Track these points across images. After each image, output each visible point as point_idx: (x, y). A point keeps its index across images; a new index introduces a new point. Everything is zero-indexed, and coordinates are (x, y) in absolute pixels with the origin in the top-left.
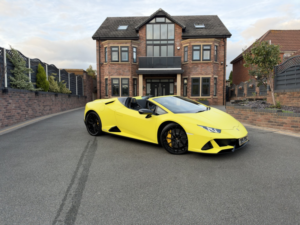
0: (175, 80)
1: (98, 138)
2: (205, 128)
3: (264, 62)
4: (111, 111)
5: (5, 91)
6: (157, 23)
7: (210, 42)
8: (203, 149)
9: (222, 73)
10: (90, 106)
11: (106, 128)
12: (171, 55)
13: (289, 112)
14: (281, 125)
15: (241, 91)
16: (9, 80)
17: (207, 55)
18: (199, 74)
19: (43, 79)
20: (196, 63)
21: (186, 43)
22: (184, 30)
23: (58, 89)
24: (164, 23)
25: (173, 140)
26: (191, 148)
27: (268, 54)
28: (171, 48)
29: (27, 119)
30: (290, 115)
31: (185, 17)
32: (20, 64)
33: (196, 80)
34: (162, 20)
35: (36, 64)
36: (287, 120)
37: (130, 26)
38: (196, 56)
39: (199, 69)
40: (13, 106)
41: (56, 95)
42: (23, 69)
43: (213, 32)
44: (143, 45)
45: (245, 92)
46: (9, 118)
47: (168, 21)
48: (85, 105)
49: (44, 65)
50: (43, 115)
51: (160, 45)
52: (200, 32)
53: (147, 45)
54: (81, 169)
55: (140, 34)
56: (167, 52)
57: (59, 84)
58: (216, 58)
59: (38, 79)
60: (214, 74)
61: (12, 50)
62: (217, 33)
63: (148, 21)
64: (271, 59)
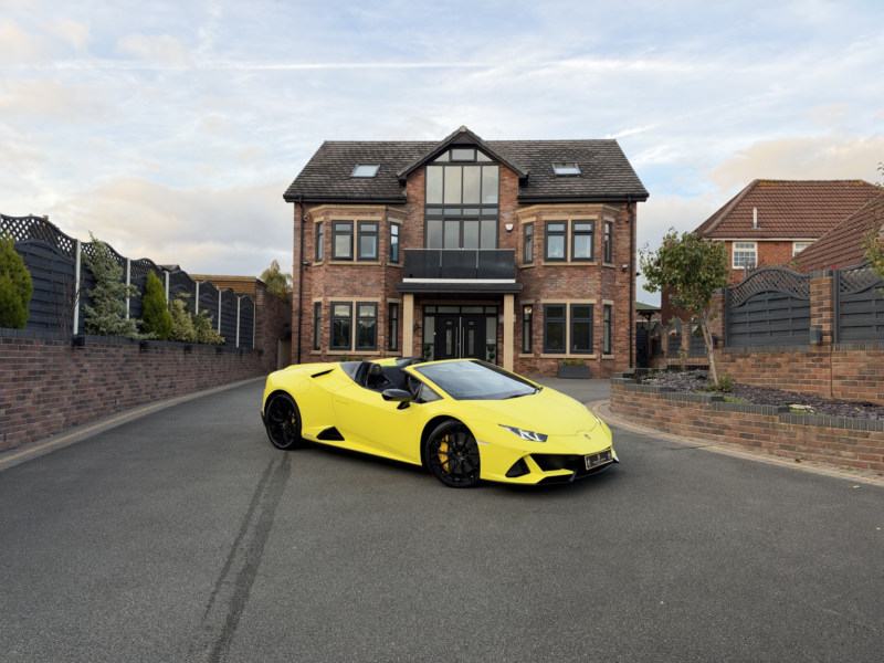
0: (500, 310)
2: (515, 430)
3: (686, 282)
4: (325, 393)
5: (78, 342)
6: (453, 163)
7: (593, 212)
8: (508, 475)
9: (625, 293)
10: (278, 380)
11: (310, 431)
12: (489, 245)
15: (675, 340)
16: (83, 315)
17: (583, 247)
18: (564, 293)
19: (158, 309)
20: (556, 267)
21: (529, 215)
22: (523, 182)
23: (190, 330)
24: (473, 163)
25: (451, 455)
26: (485, 474)
27: (695, 263)
28: (490, 225)
29: (118, 410)
30: (736, 408)
31: (529, 144)
32: (111, 274)
33: (556, 311)
34: (467, 154)
35: (143, 267)
36: (731, 420)
37: (383, 167)
38: (556, 248)
39: (563, 283)
40: (90, 377)
41: (188, 349)
42: (115, 286)
43: (600, 188)
44: (417, 217)
45: (685, 344)
46: (81, 404)
47: (482, 157)
49: (160, 270)
50: (154, 399)
51: (462, 219)
52: (565, 188)
53: (427, 218)
55: (411, 190)
56: (478, 236)
57: (196, 321)
59: (146, 311)
60: (603, 295)
61: (95, 243)
63: (432, 155)
64: (703, 275)
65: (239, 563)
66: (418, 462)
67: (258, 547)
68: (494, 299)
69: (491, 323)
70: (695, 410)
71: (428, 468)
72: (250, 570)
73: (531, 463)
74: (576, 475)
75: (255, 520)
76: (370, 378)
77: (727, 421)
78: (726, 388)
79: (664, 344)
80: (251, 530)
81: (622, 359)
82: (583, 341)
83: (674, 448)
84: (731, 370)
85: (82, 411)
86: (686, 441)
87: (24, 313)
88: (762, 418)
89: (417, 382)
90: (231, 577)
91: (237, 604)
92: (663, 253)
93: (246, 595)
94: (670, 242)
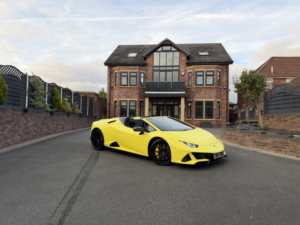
0: (179, 103)
1: (101, 152)
2: (185, 143)
3: (251, 89)
4: (113, 129)
5: (26, 111)
6: (163, 51)
7: (213, 68)
8: (182, 161)
9: (225, 97)
10: (96, 124)
11: (107, 143)
12: (176, 80)
13: (273, 134)
14: (265, 145)
15: (243, 114)
16: (29, 102)
17: (210, 81)
18: (203, 97)
19: (58, 101)
20: (200, 88)
21: (190, 69)
22: (188, 58)
23: (70, 108)
24: (170, 51)
25: (160, 153)
26: (173, 160)
27: (254, 82)
28: (176, 73)
29: (41, 136)
30: (271, 136)
31: (190, 45)
32: (40, 88)
33: (199, 104)
34: (168, 48)
35: (53, 87)
36: (269, 141)
37: (139, 53)
38: (200, 81)
39: (202, 93)
40: (31, 124)
42: (41, 92)
43: (216, 59)
44: (150, 71)
45: (247, 115)
46: (27, 133)
47: (173, 49)
48: (91, 126)
49: (59, 88)
50: (55, 132)
51: (166, 71)
52: (203, 59)
53: (154, 71)
54: (83, 173)
55: (148, 61)
56: (172, 77)
57: (71, 106)
58: (219, 82)
59: (53, 101)
60: (217, 98)
61: (34, 76)
62: (220, 60)
63: (155, 49)
64: (257, 86)
65: (71, 195)
66: (147, 155)
67: (80, 188)
68: (177, 99)
69: (176, 108)
70: (255, 137)
71: (151, 158)
72: (74, 198)
73: (192, 156)
74: (210, 161)
75: (81, 177)
76: (130, 123)
77: (267, 141)
78: (266, 129)
79: (239, 115)
80: (78, 181)
81: (224, 120)
82: (210, 114)
83: (247, 152)
84: (267, 123)
85: (27, 135)
86: (251, 149)
87: (5, 99)
88: (282, 140)
89: (147, 125)
90: (66, 201)
91: (65, 213)
92: (242, 78)
93: (70, 209)
94: (244, 73)
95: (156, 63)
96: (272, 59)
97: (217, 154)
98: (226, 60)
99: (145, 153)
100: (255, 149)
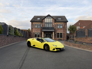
1: (30, 48)
2: (54, 45)
3: (72, 30)
5: (8, 36)
6: (48, 18)
7: (62, 23)
8: (53, 50)
9: (66, 32)
10: (29, 40)
11: (32, 45)
12: (51, 27)
13: (78, 43)
14: (75, 46)
15: (71, 37)
16: (9, 33)
17: (61, 27)
18: (59, 32)
19: (16, 33)
20: (58, 29)
21: (56, 23)
22: (55, 20)
26: (50, 50)
28: (51, 25)
29: (12, 43)
31: (56, 16)
33: (58, 34)
34: (49, 17)
35: (15, 28)
36: (77, 45)
37: (40, 18)
38: (58, 27)
39: (59, 31)
40: (9, 39)
41: (20, 37)
42: (12, 30)
43: (63, 21)
44: (44, 24)
46: (8, 42)
47: (51, 17)
48: (27, 40)
49: (17, 29)
50: (16, 42)
51: (49, 24)
52: (59, 21)
54: (26, 53)
55: (43, 21)
56: (50, 26)
57: (21, 34)
58: (64, 27)
59: (15, 33)
60: (63, 32)
61: (10, 26)
62: (64, 21)
63: (45, 17)
64: (74, 29)
65: (23, 59)
67: (25, 57)
68: (52, 32)
69: (51, 35)
70: (73, 44)
71: (44, 49)
72: (24, 60)
73: (55, 49)
74: (60, 50)
76: (38, 40)
78: (76, 41)
79: (70, 37)
80: (25, 55)
81: (65, 39)
82: (61, 37)
83: (71, 48)
84: (77, 40)
86: (72, 47)
87: (2, 32)
88: (80, 44)
89: (43, 40)
90: (22, 60)
91: (23, 63)
92: (70, 27)
93: (24, 62)
94: (70, 26)
95: (46, 21)
96: (80, 21)
97: (62, 48)
98: (66, 21)
99: (43, 48)
100: (73, 47)
